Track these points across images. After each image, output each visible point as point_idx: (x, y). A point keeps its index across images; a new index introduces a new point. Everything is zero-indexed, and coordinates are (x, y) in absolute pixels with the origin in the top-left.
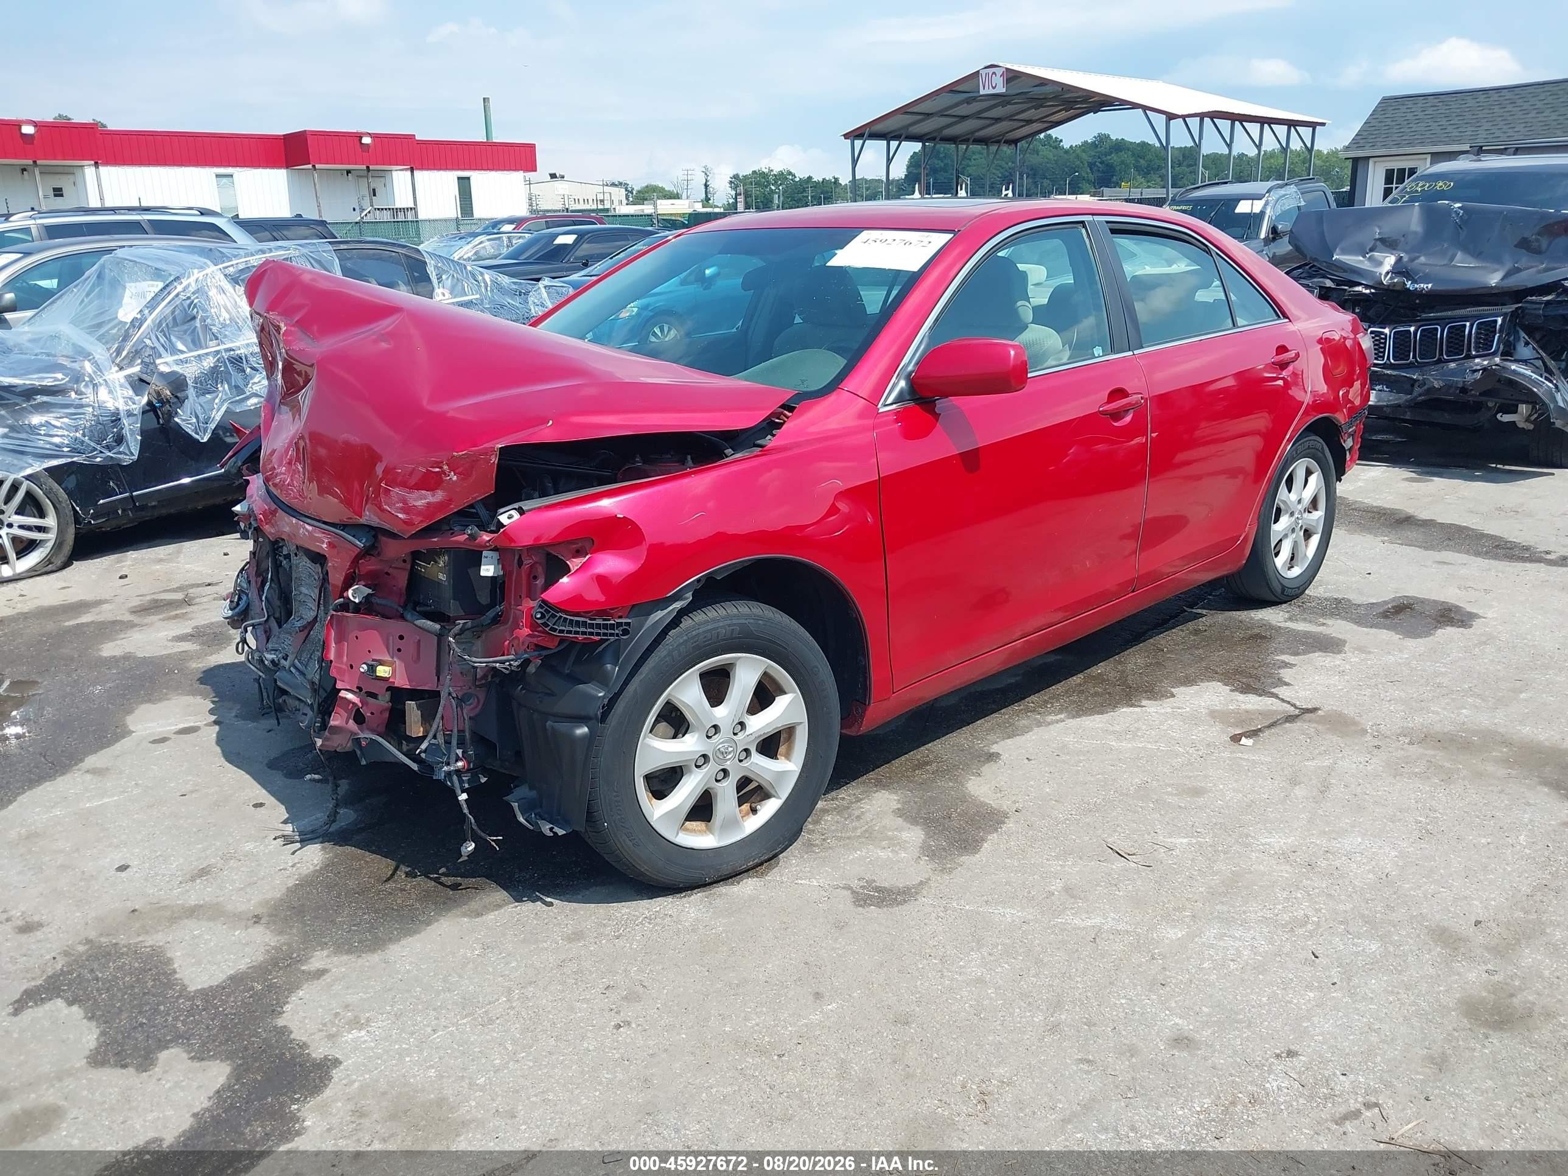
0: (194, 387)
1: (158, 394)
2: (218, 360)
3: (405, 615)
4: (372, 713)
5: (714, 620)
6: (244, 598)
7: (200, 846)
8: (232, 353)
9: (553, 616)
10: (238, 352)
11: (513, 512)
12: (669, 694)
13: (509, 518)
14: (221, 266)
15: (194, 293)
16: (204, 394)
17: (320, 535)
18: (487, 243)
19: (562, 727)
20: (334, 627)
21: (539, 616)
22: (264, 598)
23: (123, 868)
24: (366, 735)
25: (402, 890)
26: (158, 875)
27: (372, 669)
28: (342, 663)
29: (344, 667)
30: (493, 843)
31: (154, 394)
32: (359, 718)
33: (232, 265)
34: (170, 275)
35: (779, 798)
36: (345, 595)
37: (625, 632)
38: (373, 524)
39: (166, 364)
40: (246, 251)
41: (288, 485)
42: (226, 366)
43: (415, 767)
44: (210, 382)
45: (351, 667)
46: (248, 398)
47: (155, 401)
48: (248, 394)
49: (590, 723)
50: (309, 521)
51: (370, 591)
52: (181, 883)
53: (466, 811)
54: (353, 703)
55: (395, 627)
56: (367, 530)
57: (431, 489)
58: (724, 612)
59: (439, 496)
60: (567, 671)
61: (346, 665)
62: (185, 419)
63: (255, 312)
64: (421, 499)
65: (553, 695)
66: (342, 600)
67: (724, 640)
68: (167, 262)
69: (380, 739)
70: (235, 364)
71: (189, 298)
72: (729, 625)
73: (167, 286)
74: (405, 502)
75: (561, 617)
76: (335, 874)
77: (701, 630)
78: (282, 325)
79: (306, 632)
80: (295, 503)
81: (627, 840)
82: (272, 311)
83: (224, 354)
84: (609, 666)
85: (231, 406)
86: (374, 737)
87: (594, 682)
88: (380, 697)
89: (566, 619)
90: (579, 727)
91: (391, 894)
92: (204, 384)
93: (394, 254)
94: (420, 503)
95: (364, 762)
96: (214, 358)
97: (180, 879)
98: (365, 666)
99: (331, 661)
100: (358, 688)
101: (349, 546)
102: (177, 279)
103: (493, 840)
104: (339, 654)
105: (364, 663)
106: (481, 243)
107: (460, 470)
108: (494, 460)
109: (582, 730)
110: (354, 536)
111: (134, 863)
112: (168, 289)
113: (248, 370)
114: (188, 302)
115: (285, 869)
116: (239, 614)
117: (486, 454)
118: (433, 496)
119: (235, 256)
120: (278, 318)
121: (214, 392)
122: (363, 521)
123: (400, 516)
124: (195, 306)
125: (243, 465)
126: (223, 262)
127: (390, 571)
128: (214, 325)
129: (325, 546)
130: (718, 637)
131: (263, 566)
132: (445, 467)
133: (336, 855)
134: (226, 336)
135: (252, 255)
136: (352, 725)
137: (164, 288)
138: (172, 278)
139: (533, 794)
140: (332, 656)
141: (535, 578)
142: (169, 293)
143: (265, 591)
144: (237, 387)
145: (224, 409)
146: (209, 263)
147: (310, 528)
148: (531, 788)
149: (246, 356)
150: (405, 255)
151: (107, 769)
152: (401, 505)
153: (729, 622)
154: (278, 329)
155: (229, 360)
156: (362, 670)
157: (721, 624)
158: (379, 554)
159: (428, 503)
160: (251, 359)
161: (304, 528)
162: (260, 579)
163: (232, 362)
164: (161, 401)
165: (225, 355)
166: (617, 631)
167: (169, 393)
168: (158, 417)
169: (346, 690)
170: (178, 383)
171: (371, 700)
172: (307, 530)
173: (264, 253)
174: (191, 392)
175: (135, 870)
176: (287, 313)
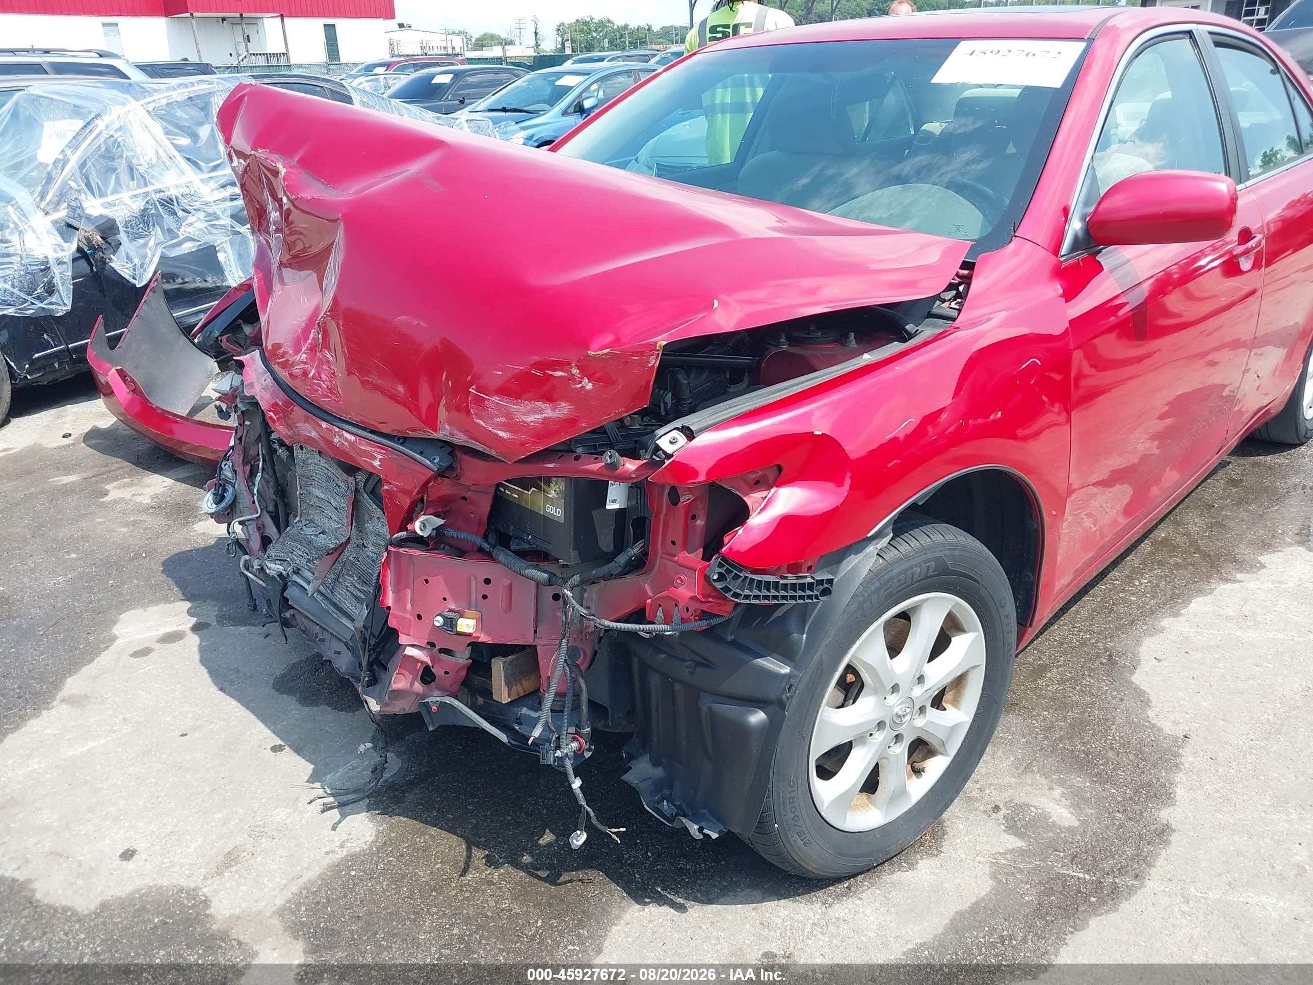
0: (125, 231)
1: (88, 240)
2: (147, 202)
3: (494, 554)
4: (447, 673)
5: (907, 557)
6: (230, 489)
7: (218, 816)
8: (162, 194)
9: (737, 577)
10: (168, 193)
11: (675, 434)
12: (853, 656)
13: (671, 443)
14: (143, 102)
15: (116, 131)
16: (135, 239)
17: (368, 449)
18: (366, 84)
19: (729, 710)
20: (392, 566)
21: (716, 577)
22: (255, 492)
23: (128, 855)
24: (435, 698)
25: (490, 883)
26: (173, 866)
27: (450, 623)
28: (405, 611)
29: (408, 616)
30: (614, 836)
31: (84, 241)
32: (427, 676)
33: (154, 101)
34: (90, 112)
35: (946, 755)
36: (409, 527)
37: (826, 592)
38: (455, 440)
39: (94, 207)
40: (167, 86)
41: (313, 378)
42: (157, 209)
43: (503, 738)
44: (141, 226)
45: (419, 617)
46: (179, 244)
47: (86, 249)
48: (182, 237)
49: (771, 708)
50: (348, 427)
51: (440, 522)
52: (205, 878)
53: (583, 802)
54: (422, 662)
55: (482, 569)
56: (441, 444)
57: (549, 398)
58: (917, 544)
59: (563, 410)
60: (730, 638)
61: (411, 614)
62: (119, 264)
63: (237, 152)
64: (535, 413)
65: (710, 667)
66: (404, 533)
67: (919, 581)
68: (85, 98)
69: (456, 703)
70: (166, 206)
71: (112, 136)
72: (925, 562)
73: (88, 123)
74: (509, 415)
75: (746, 577)
76: (397, 858)
77: (895, 571)
78: (280, 166)
79: (336, 555)
80: (326, 402)
81: (799, 840)
82: (262, 148)
83: (153, 196)
84: (795, 635)
85: (164, 251)
86: (449, 700)
87: (775, 655)
88: (457, 655)
89: (752, 580)
90: (754, 712)
91: (476, 890)
92: (136, 228)
93: (319, 89)
94: (533, 418)
95: (431, 729)
96: (143, 200)
97: (203, 871)
98: (439, 618)
99: (389, 608)
100: (428, 643)
101: (417, 467)
102: (98, 116)
103: (614, 833)
104: (399, 599)
105: (440, 615)
106: (361, 83)
107: (598, 375)
108: (654, 362)
109: (757, 717)
110: (421, 453)
111: (140, 846)
112: (90, 127)
113: (180, 213)
114: (112, 140)
115: (333, 852)
116: (225, 509)
117: (641, 353)
118: (554, 409)
119: (156, 91)
120: (275, 157)
121: (146, 236)
122: (439, 435)
123: (502, 434)
124: (119, 146)
125: (222, 334)
126: (145, 97)
127: (468, 494)
128: (140, 165)
129: (377, 463)
130: (912, 578)
131: (252, 452)
132: (575, 371)
133: (392, 828)
134: (153, 177)
135: (174, 89)
136: (418, 687)
137: (85, 126)
138: (93, 115)
139: (659, 772)
140: (390, 600)
141: (694, 517)
142: (91, 131)
143: (257, 483)
144: (170, 231)
145: (158, 254)
146: (129, 98)
147: (352, 438)
148: (656, 763)
149: (177, 198)
150: (331, 90)
151: (86, 697)
152: (502, 419)
153: (923, 557)
154: (276, 173)
155: (160, 202)
156: (437, 624)
157: (916, 561)
158: (458, 477)
159: (546, 419)
160: (181, 200)
161: (341, 436)
162: (248, 468)
163: (162, 205)
164: (91, 247)
165: (156, 197)
166: (816, 593)
167: (100, 239)
168: (91, 265)
169: (413, 646)
170: (108, 229)
171: (444, 656)
172: (346, 440)
173: (187, 87)
174: (123, 237)
175: (144, 857)
176: (285, 150)
